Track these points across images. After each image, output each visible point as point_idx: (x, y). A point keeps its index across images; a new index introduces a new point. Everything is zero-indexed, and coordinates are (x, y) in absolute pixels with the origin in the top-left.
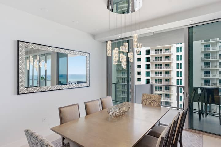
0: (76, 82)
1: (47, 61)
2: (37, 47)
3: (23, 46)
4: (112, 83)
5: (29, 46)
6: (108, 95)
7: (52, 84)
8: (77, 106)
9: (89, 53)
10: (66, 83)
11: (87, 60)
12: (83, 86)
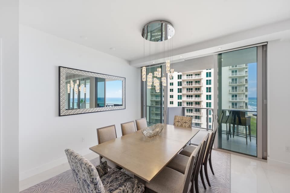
0: (113, 105)
1: (86, 85)
2: (77, 72)
3: (64, 71)
4: (146, 106)
5: (69, 71)
6: (142, 117)
7: (91, 107)
8: (114, 127)
9: (125, 78)
10: (104, 106)
11: (123, 84)
12: (120, 108)
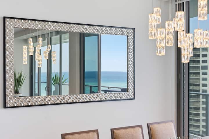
3: (11, 25)
9: (134, 30)
11: (130, 42)
12: (121, 97)
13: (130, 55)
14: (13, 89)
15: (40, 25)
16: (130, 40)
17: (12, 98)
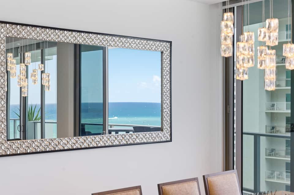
0: (132, 128)
1: (46, 62)
3: (2, 33)
4: (242, 133)
5: (14, 31)
6: (228, 166)
7: (61, 133)
8: (138, 192)
9: (171, 43)
10: (101, 132)
11: (165, 61)
12: (154, 139)
13: (166, 79)
14: (5, 129)
15: (43, 34)
16: (166, 58)
17: (4, 143)
